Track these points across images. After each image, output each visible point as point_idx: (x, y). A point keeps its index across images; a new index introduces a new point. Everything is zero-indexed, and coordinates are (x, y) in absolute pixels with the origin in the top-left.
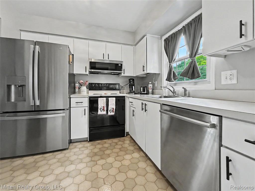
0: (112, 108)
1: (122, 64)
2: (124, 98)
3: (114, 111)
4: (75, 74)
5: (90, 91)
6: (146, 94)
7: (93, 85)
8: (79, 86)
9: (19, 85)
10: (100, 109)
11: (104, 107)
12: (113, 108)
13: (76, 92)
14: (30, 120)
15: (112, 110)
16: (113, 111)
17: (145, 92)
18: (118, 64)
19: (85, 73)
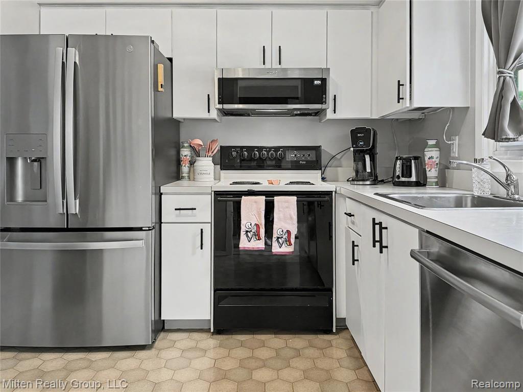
0: (285, 231)
1: (326, 79)
2: (327, 198)
3: (293, 241)
4: (181, 120)
5: (224, 173)
6: (418, 184)
7: (234, 154)
8: (192, 157)
9: (33, 158)
10: (247, 232)
11: (257, 225)
12: (289, 232)
13: (184, 175)
14: (64, 253)
15: (285, 236)
16: (288, 241)
17: (410, 176)
18: (313, 80)
19: (205, 115)
